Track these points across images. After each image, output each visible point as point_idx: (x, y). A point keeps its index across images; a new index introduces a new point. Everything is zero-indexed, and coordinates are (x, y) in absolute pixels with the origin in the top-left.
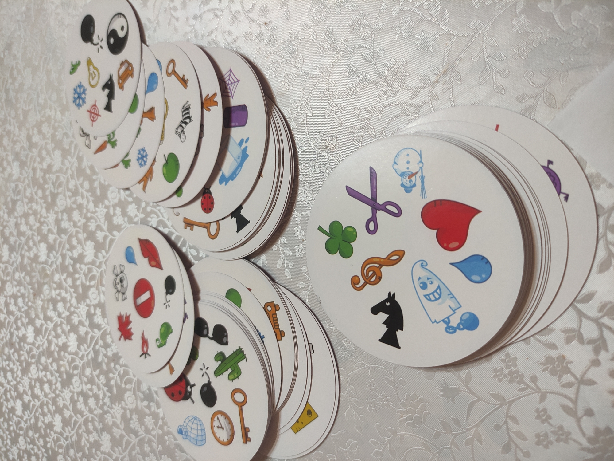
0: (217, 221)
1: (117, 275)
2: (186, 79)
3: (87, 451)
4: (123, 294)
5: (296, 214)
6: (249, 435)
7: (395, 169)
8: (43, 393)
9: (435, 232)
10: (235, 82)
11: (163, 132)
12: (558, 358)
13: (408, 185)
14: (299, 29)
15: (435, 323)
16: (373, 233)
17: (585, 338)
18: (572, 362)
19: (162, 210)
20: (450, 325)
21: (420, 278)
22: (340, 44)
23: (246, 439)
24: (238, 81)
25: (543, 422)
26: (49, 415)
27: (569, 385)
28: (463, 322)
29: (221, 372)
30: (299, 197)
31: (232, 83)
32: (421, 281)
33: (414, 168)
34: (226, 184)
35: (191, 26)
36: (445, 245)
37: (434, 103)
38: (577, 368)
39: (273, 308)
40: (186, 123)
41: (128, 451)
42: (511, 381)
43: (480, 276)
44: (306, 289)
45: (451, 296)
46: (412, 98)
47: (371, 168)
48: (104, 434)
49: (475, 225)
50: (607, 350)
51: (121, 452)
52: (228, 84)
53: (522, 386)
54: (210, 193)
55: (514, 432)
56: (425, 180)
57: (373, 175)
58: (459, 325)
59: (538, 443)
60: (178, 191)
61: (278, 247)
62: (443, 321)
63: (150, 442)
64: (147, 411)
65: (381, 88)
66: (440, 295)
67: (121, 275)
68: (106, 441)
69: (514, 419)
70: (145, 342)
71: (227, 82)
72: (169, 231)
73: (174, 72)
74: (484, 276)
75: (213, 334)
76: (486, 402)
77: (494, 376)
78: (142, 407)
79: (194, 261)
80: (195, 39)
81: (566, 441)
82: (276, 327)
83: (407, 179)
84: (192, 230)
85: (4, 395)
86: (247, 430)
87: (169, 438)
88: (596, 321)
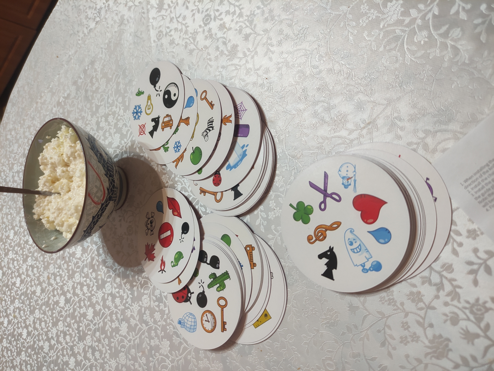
0: (222, 192)
1: (149, 219)
2: (213, 103)
3: (109, 334)
4: (152, 231)
5: (272, 193)
6: (226, 326)
7: (339, 175)
8: (82, 293)
9: (360, 212)
10: (244, 110)
11: (193, 133)
12: (417, 292)
13: (346, 184)
14: (287, 85)
15: (356, 266)
16: (323, 210)
17: (433, 282)
18: (424, 296)
19: (186, 181)
20: (365, 267)
21: (349, 239)
22: (310, 98)
23: (224, 329)
24: (246, 110)
25: (405, 329)
26: (84, 308)
27: (421, 309)
28: (372, 266)
29: (212, 286)
30: (274, 183)
31: (242, 111)
32: (350, 240)
33: (350, 175)
34: (230, 170)
35: (219, 72)
36: (365, 220)
37: (361, 139)
38: (427, 299)
39: (251, 248)
40: (210, 130)
41: (139, 335)
42: (389, 304)
43: (385, 240)
44: (273, 239)
45: (367, 251)
46: (349, 135)
47: (325, 172)
48: (124, 323)
49: (383, 210)
50: (444, 290)
51: (134, 335)
52: (240, 111)
53: (395, 307)
54: (220, 174)
55: (388, 335)
56: (356, 182)
57: (326, 176)
58: (370, 268)
59: (401, 342)
60: (199, 171)
61: (258, 212)
62: (361, 265)
63: (156, 329)
64: (157, 309)
65: (332, 127)
66: (360, 250)
67: (151, 219)
68: (124, 327)
69: (389, 327)
70: (163, 263)
71: (239, 109)
72: (188, 194)
73: (205, 98)
74: (386, 240)
75: (210, 262)
76: (374, 316)
77: (380, 301)
78: (153, 306)
79: (203, 215)
80: (221, 80)
81: (417, 341)
82: (251, 261)
83: (346, 180)
84: (205, 195)
85: (52, 292)
86: (225, 323)
87: (170, 328)
88: (439, 273)
